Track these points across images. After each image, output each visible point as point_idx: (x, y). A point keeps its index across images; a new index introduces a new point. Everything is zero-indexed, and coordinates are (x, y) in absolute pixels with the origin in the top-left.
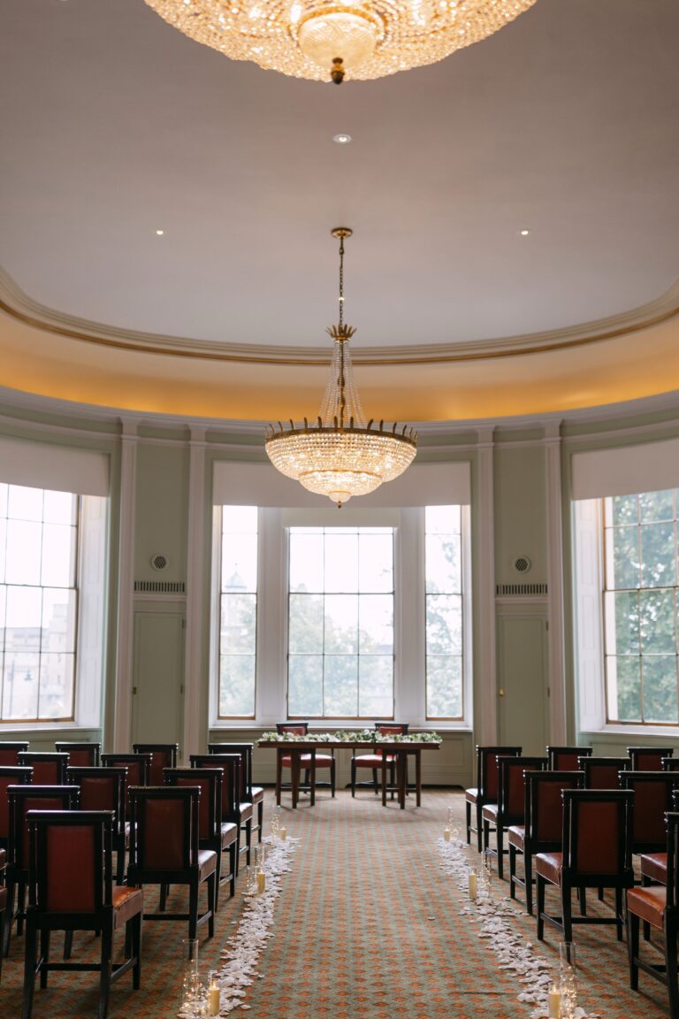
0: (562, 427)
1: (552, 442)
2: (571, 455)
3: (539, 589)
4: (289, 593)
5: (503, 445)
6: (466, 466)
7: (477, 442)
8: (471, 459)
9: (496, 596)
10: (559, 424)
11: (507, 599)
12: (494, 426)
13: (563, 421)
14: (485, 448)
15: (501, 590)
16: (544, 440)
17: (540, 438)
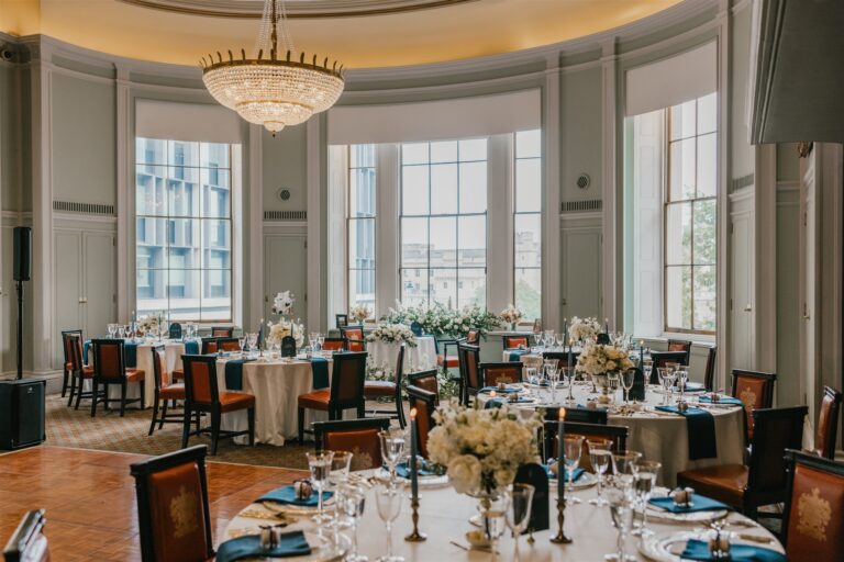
0: (617, 45)
1: (608, 62)
2: (625, 72)
3: (595, 205)
4: (401, 216)
5: (567, 69)
6: (536, 93)
7: (546, 69)
8: (541, 86)
9: (561, 213)
10: (613, 42)
11: (569, 216)
12: (558, 51)
13: (617, 39)
14: (552, 75)
15: (566, 207)
16: (602, 59)
17: (598, 59)
